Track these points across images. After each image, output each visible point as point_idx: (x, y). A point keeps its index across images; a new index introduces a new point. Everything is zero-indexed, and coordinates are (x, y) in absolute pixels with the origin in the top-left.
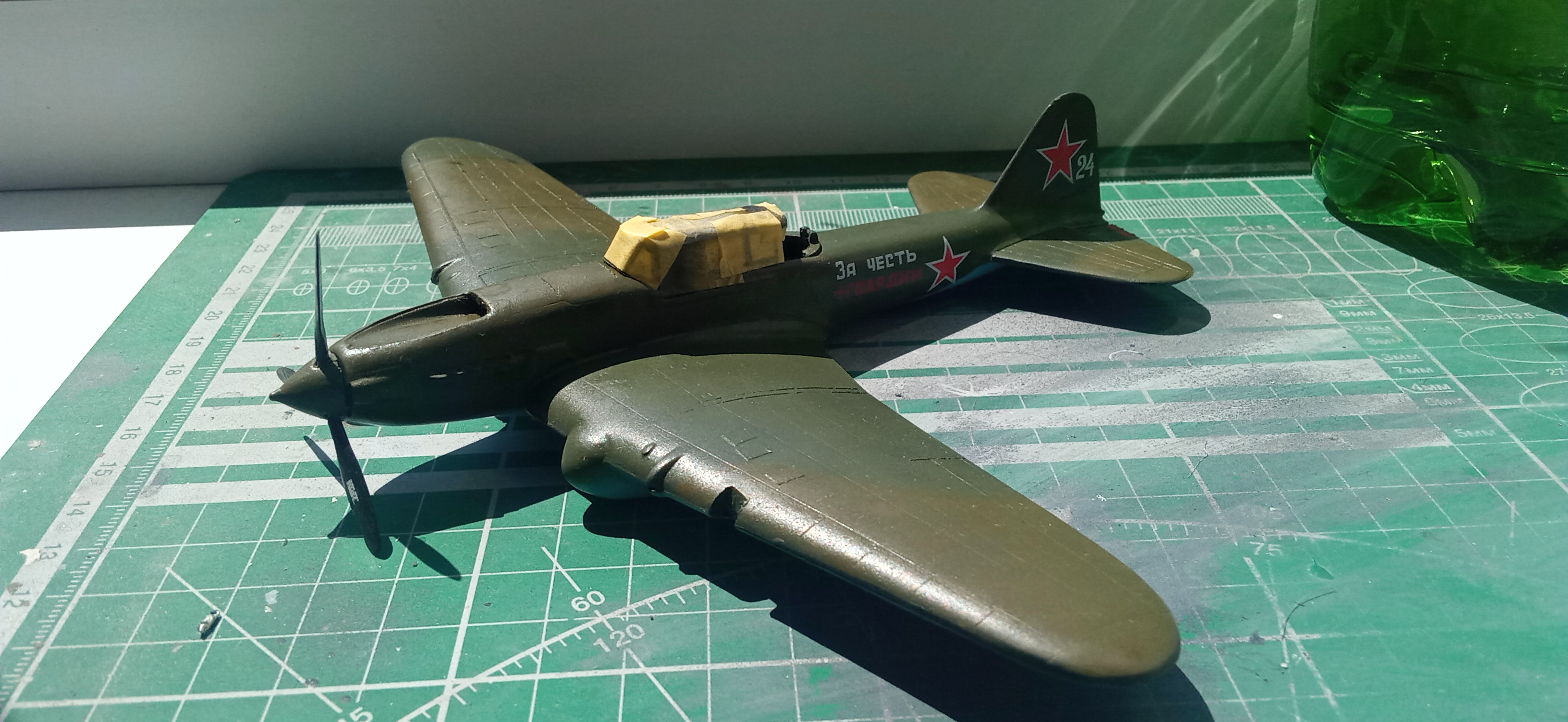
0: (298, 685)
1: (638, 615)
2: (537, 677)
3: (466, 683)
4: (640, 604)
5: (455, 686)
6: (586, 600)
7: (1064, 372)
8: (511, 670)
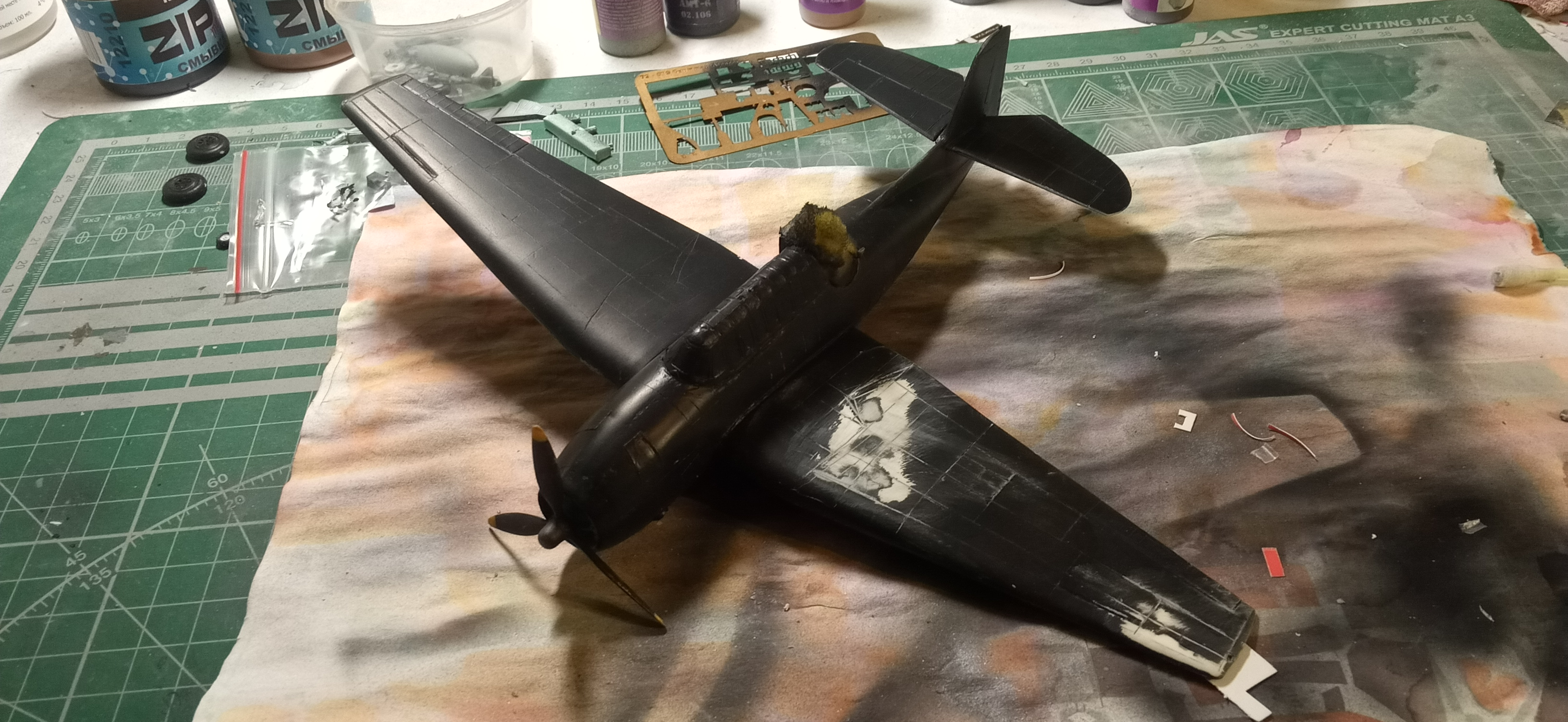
1: (244, 489)
3: (139, 534)
5: (132, 537)
6: (217, 480)
8: (165, 526)
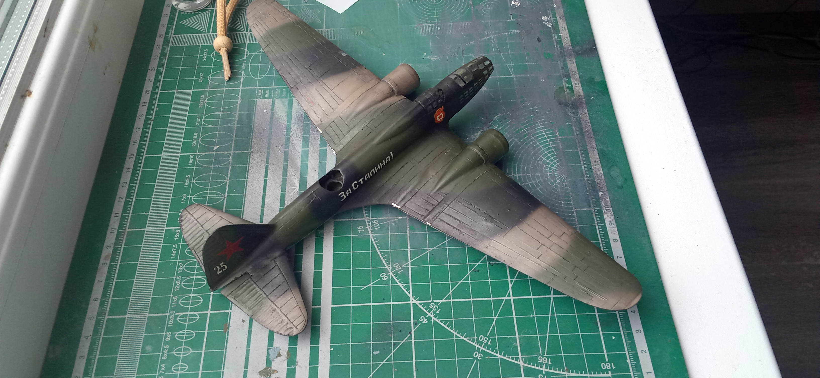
0: (411, 337)
1: (390, 265)
2: (410, 284)
3: (412, 299)
4: (386, 265)
5: (413, 301)
6: (384, 277)
7: (288, 165)
8: (408, 290)
